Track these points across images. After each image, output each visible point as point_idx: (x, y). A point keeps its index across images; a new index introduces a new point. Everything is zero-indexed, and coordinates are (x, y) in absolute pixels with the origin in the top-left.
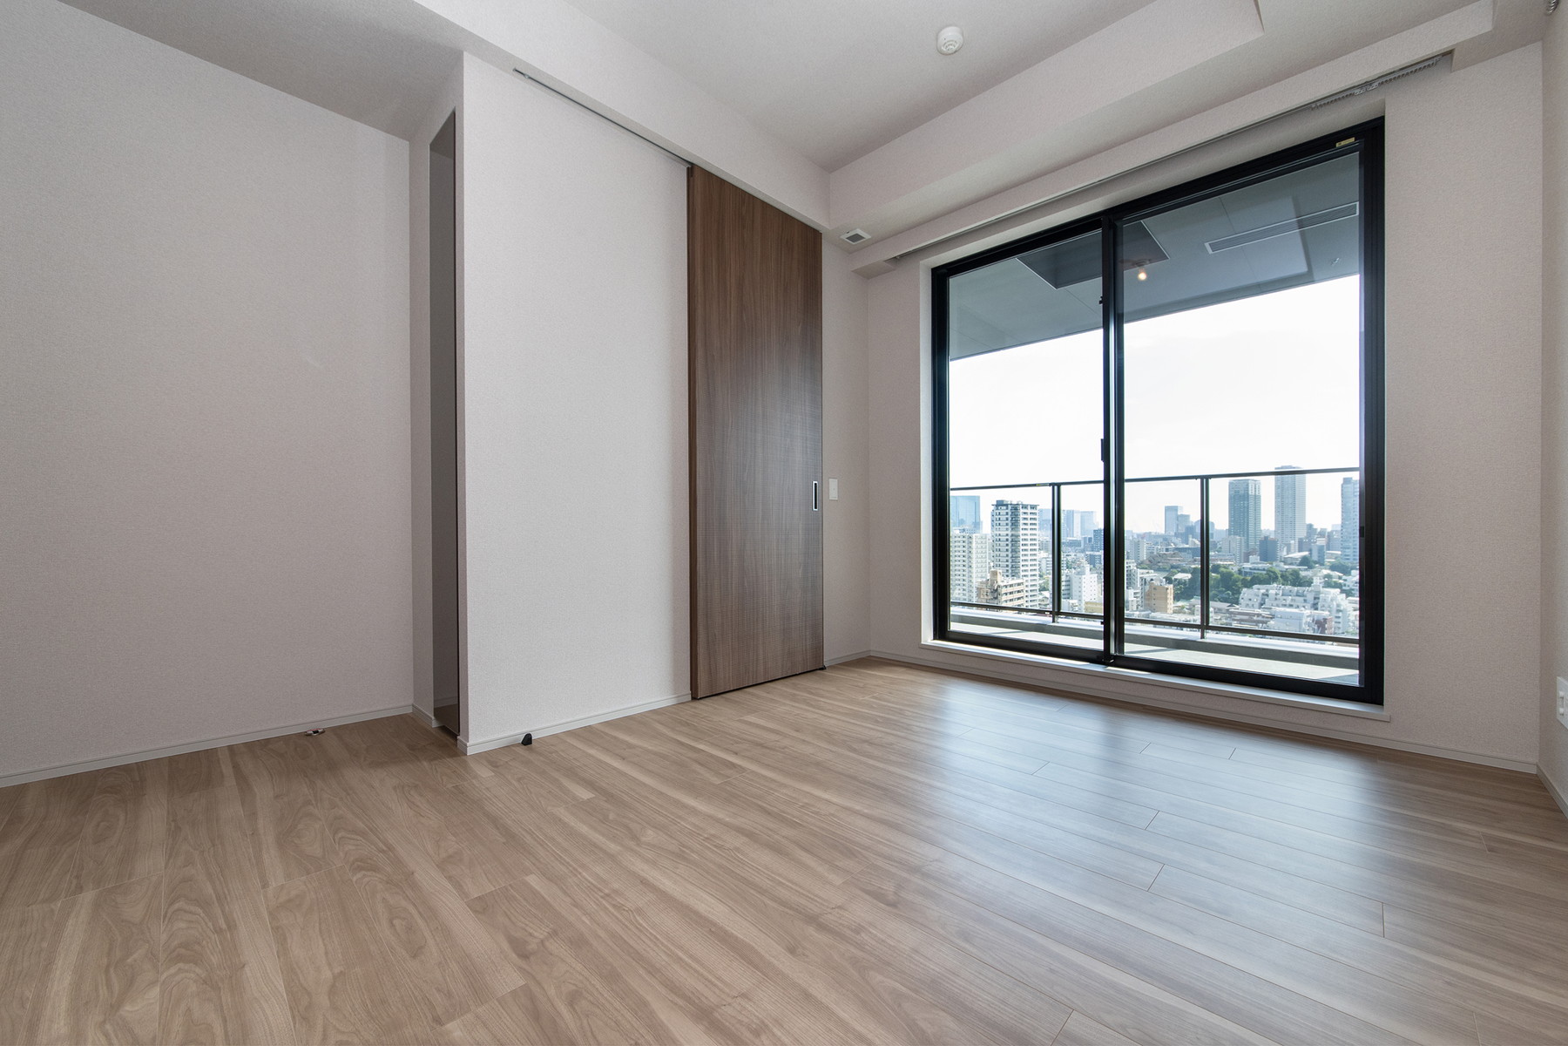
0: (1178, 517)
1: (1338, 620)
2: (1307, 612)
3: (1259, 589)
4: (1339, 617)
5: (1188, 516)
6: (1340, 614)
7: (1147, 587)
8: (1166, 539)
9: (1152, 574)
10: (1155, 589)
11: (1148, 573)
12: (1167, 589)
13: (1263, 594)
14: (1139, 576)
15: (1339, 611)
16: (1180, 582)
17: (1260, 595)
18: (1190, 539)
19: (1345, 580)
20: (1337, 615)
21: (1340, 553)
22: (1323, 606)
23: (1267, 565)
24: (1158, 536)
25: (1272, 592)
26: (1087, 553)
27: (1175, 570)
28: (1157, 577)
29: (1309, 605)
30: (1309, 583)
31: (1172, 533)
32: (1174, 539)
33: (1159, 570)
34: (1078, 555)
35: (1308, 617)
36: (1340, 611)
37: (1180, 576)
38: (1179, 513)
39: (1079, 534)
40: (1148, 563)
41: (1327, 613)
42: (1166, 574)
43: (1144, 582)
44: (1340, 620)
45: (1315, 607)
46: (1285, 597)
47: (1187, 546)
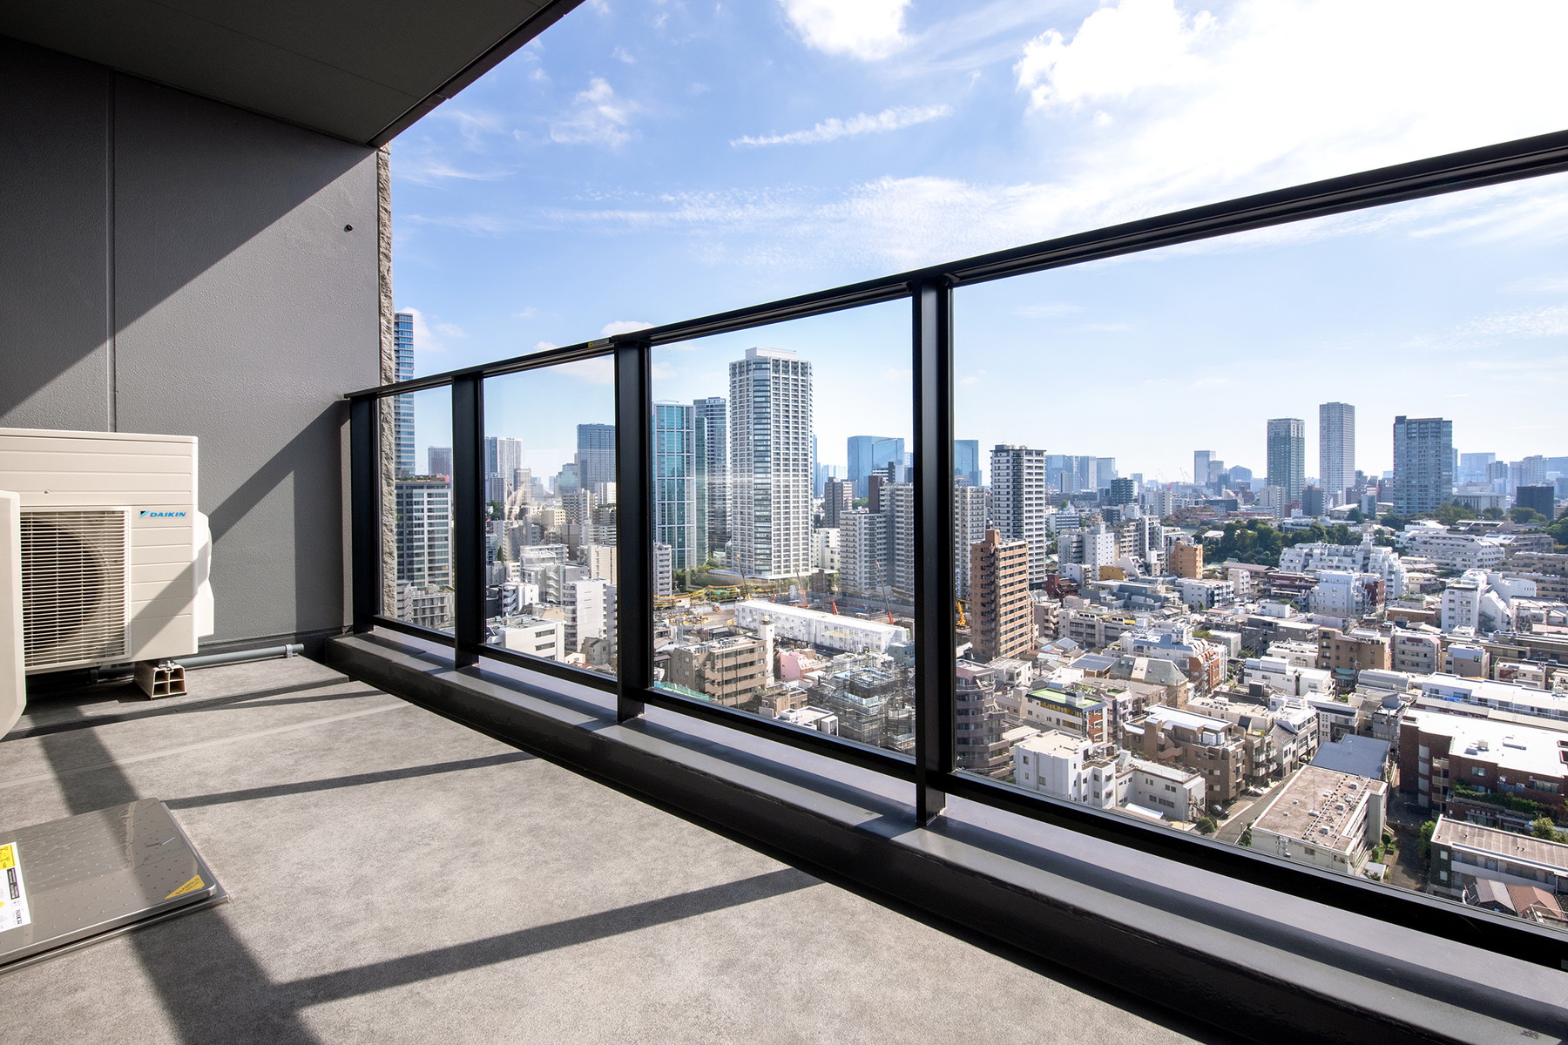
0: (1210, 464)
1: (1389, 583)
2: (1356, 575)
3: (1301, 548)
4: (1392, 580)
5: (1222, 463)
6: (1393, 577)
7: (1173, 547)
8: (1195, 490)
9: (1178, 532)
10: (1182, 549)
11: (1174, 530)
12: (1196, 549)
13: (1306, 554)
14: (1163, 534)
15: (1391, 573)
16: (1211, 541)
17: (1303, 555)
18: (1224, 490)
19: (1398, 536)
20: (1389, 578)
21: (1392, 504)
22: (1374, 567)
23: (1310, 520)
24: (1186, 487)
25: (1317, 551)
26: (1104, 507)
27: (1205, 527)
28: (1183, 535)
29: (1359, 566)
30: (1357, 540)
31: (1203, 483)
32: (1205, 491)
33: (1186, 527)
34: (1093, 510)
35: (1356, 580)
36: (1393, 573)
37: (1211, 534)
38: (1211, 460)
39: (1095, 486)
40: (1175, 518)
41: (1378, 575)
42: (1194, 532)
43: (1169, 540)
44: (1393, 584)
45: (1365, 568)
46: (1330, 558)
47: (1220, 498)
